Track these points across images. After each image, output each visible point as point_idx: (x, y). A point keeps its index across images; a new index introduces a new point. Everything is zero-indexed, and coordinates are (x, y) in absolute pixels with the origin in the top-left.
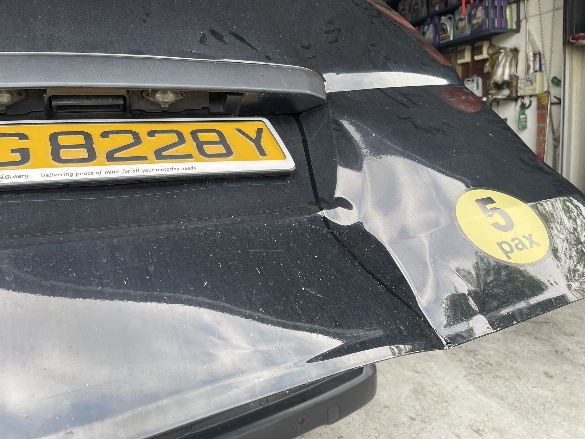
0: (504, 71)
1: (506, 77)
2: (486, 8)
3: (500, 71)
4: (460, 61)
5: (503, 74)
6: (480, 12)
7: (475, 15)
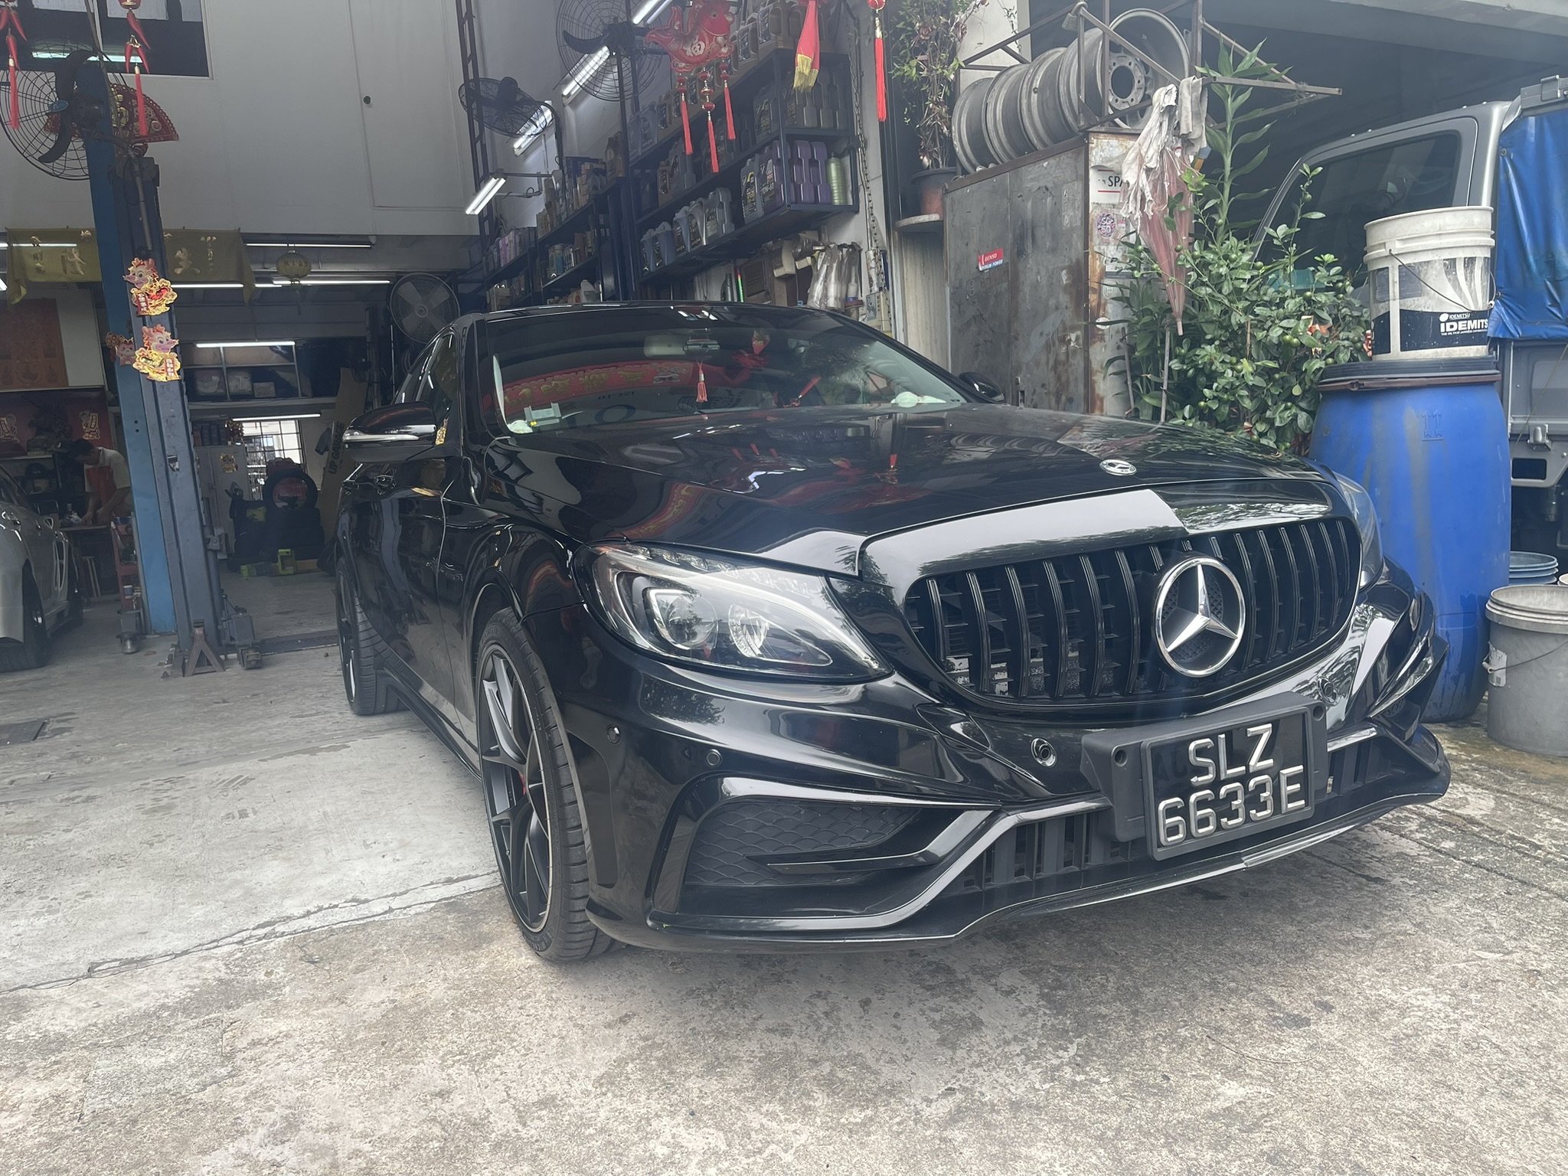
0: (826, 289)
1: (832, 303)
2: (778, 162)
3: (818, 289)
4: (777, 273)
5: (825, 296)
6: (771, 171)
7: (765, 175)
